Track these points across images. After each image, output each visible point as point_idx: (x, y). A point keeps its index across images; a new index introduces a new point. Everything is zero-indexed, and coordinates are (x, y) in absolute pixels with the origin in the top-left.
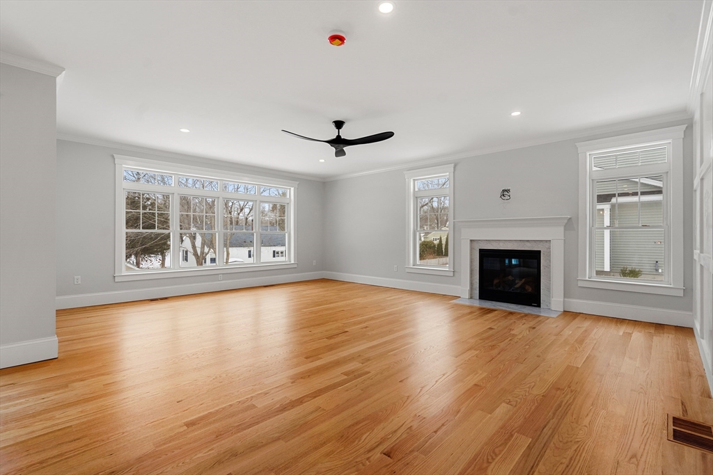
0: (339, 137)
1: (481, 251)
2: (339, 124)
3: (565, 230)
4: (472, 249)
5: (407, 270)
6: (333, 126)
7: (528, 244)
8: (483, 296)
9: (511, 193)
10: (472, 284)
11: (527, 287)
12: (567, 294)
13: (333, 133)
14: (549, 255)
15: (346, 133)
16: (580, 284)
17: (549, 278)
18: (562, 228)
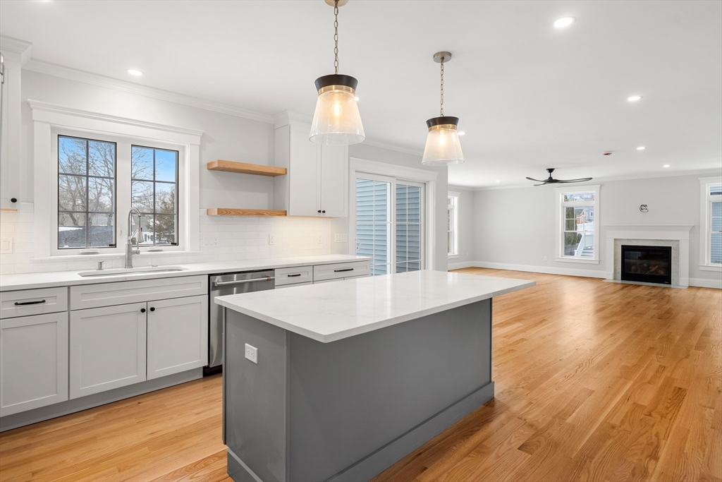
0: (550, 178)
1: (622, 246)
2: (551, 170)
3: (690, 233)
4: (615, 245)
5: (557, 260)
6: (547, 172)
7: (661, 242)
8: (623, 278)
9: (648, 208)
10: (615, 269)
11: (659, 271)
12: (691, 275)
13: (546, 176)
14: (678, 249)
15: (555, 176)
16: (701, 268)
17: (678, 265)
18: (688, 232)
